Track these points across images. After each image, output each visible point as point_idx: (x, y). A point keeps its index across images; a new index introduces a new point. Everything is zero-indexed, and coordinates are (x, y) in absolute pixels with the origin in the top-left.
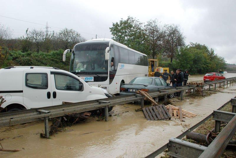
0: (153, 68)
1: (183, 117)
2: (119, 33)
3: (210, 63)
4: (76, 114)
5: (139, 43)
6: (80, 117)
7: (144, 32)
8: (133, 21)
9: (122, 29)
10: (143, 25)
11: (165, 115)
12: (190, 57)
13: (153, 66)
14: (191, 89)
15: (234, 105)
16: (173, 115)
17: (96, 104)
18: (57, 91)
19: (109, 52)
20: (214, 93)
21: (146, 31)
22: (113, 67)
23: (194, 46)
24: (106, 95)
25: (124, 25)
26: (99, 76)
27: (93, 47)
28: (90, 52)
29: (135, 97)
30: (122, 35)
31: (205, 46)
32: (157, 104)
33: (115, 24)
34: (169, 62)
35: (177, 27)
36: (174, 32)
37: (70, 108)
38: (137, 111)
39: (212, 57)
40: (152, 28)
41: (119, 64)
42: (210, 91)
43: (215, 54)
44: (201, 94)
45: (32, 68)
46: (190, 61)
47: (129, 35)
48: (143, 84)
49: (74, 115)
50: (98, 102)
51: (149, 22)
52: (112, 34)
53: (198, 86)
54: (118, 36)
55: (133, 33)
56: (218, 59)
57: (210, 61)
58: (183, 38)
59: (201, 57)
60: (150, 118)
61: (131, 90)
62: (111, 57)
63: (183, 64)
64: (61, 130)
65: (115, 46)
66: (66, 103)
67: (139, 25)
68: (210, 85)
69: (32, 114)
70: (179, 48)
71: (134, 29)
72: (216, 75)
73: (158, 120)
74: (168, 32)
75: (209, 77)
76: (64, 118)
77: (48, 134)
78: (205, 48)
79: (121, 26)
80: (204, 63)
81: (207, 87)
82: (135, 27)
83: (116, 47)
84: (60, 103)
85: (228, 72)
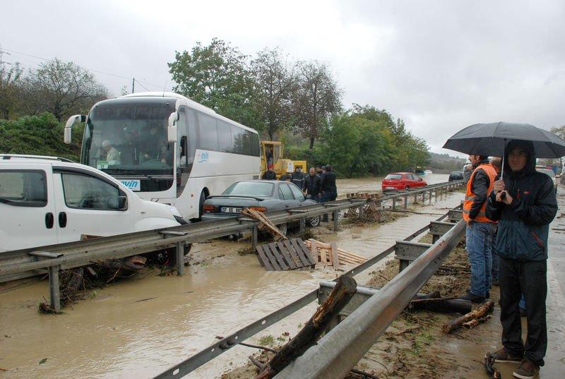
0: (271, 162)
1: (341, 264)
2: (190, 77)
3: (396, 152)
4: (114, 260)
5: (238, 103)
6: (124, 267)
7: (251, 77)
8: (224, 50)
9: (198, 67)
10: (248, 61)
11: (303, 258)
12: (354, 137)
13: (270, 156)
14: (354, 207)
15: (435, 233)
16: (320, 260)
17: (155, 238)
18: (68, 211)
19: (176, 123)
20: (403, 216)
21: (254, 73)
22: (184, 158)
23: (362, 112)
24: (178, 219)
25: (202, 58)
26: (152, 179)
27: (137, 111)
28: (129, 123)
29: (237, 223)
30: (197, 81)
31: (385, 113)
32: (285, 237)
33: (181, 54)
34: (306, 147)
35: (325, 69)
36: (318, 79)
37: (102, 247)
38: (242, 253)
39: (400, 138)
40: (269, 69)
41: (198, 152)
42: (395, 213)
43: (406, 132)
44: (376, 217)
45: (9, 158)
46: (353, 146)
47: (213, 83)
48: (254, 196)
49: (110, 264)
50: (161, 234)
51: (262, 55)
52: (174, 78)
53: (369, 201)
54: (189, 85)
55: (225, 77)
56: (414, 143)
57: (396, 146)
58: (338, 94)
59: (377, 137)
60: (272, 266)
61: (228, 210)
62: (180, 136)
63: (338, 152)
64: (84, 295)
65: (189, 111)
66: (89, 237)
67: (240, 60)
68: (395, 199)
69: (18, 262)
70: (329, 116)
71: (227, 68)
72: (407, 178)
73: (289, 270)
74: (306, 80)
75: (394, 183)
76: (90, 269)
77: (57, 305)
78: (385, 117)
79: (195, 60)
80: (384, 151)
81: (388, 204)
82: (228, 64)
83: (190, 113)
84: (77, 238)
85: (433, 173)
